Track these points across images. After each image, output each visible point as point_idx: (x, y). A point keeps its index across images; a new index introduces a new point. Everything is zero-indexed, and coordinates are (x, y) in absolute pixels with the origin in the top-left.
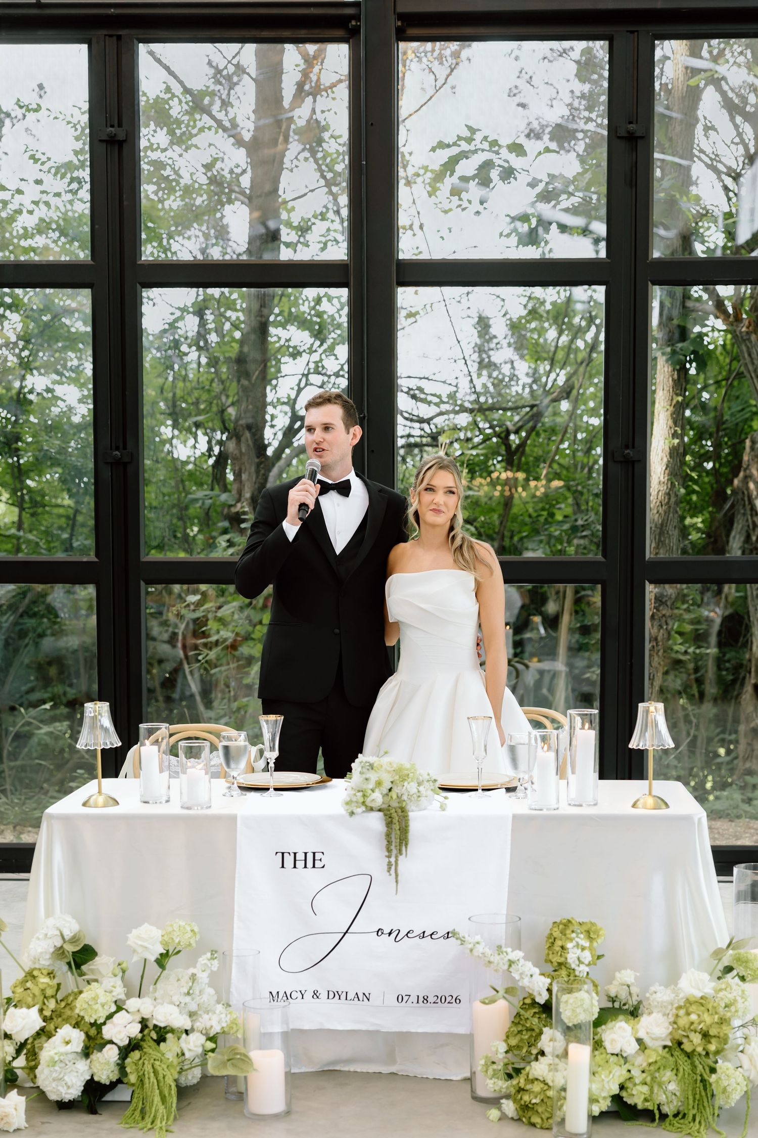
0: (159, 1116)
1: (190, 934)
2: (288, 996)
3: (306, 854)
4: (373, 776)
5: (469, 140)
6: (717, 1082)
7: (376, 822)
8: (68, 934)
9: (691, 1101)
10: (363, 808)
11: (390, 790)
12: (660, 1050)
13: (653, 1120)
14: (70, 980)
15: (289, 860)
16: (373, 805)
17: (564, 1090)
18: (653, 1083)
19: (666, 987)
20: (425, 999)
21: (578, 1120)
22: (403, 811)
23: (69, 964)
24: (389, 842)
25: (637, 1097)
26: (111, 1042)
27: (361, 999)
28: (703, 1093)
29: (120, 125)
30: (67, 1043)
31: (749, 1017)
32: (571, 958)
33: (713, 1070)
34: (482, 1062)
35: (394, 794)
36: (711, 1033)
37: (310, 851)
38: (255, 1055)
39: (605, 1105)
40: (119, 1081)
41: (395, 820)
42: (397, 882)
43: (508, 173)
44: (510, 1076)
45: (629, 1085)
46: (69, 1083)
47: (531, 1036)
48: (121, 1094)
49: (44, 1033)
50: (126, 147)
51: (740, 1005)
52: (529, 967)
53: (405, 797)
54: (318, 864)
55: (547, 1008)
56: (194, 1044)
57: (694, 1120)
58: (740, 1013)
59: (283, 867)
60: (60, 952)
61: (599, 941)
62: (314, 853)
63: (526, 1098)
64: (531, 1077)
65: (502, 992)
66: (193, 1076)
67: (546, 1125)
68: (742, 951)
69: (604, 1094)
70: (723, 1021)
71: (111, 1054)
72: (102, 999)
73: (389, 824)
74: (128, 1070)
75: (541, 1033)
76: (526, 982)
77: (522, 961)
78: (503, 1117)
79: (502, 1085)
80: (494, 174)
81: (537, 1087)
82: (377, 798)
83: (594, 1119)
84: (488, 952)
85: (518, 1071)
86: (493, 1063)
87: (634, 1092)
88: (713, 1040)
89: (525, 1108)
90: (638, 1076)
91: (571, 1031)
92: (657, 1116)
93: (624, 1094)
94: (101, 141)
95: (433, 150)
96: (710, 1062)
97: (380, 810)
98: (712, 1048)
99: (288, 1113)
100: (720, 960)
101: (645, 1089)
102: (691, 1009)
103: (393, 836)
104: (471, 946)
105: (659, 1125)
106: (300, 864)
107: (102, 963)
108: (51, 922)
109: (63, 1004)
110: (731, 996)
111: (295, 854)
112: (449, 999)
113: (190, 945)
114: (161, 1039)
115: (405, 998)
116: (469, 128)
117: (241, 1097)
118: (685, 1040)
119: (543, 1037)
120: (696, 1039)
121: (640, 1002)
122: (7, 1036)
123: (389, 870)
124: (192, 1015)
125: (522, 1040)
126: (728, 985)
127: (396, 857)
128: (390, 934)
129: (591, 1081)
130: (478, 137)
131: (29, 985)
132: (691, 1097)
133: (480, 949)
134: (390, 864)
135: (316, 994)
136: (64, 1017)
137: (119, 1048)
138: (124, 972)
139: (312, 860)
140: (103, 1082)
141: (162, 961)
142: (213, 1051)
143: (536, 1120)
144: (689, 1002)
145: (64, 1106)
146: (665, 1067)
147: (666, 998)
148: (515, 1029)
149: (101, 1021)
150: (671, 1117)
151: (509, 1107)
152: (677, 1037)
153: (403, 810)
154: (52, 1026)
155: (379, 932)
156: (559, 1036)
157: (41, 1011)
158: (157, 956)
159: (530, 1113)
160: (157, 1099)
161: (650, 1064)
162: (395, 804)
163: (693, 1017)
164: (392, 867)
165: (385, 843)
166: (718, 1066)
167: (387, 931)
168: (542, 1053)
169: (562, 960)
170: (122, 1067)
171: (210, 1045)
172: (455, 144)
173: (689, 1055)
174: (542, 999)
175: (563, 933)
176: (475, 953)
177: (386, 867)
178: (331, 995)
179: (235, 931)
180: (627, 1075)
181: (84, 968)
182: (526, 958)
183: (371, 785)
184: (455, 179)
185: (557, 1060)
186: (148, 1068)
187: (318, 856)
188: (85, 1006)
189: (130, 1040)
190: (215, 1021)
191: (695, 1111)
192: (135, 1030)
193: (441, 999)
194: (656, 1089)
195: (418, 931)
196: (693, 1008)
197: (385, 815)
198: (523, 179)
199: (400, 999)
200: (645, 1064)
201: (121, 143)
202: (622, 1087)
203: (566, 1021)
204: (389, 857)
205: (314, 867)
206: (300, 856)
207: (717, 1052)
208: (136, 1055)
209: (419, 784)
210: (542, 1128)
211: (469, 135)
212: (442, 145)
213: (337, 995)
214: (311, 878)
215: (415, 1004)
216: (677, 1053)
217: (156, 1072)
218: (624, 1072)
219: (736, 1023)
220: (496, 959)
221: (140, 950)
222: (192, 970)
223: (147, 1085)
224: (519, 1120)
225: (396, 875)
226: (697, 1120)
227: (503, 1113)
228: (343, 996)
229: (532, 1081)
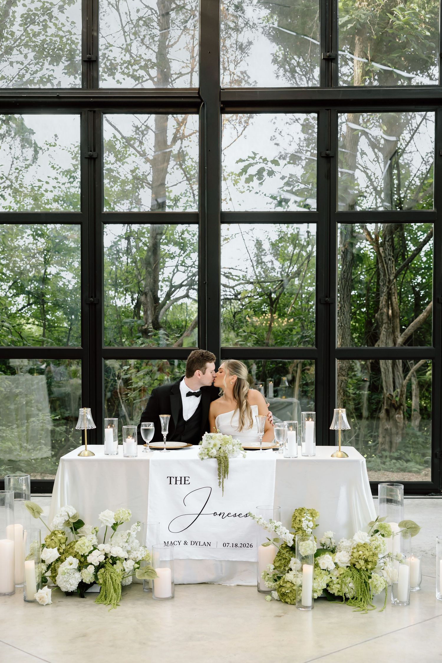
0: (113, 598)
1: (127, 515)
2: (172, 544)
3: (181, 478)
4: (212, 442)
5: (253, 158)
6: (372, 582)
7: (213, 463)
8: (71, 514)
9: (360, 592)
10: (208, 457)
11: (220, 448)
12: (345, 568)
13: (342, 601)
14: (72, 536)
15: (173, 480)
16: (212, 455)
17: (301, 586)
18: (342, 583)
19: (348, 539)
20: (236, 545)
21: (307, 600)
23: (71, 528)
24: (220, 472)
25: (335, 590)
26: (91, 564)
27: (206, 545)
28: (365, 588)
29: (94, 151)
30: (71, 564)
31: (386, 553)
32: (304, 525)
33: (370, 577)
34: (263, 574)
35: (222, 450)
36: (369, 560)
37: (183, 476)
38: (157, 570)
39: (320, 594)
40: (94, 583)
41: (222, 462)
42: (223, 491)
43: (271, 173)
44: (276, 581)
45: (331, 584)
46: (72, 583)
47: (286, 562)
48: (95, 589)
49: (59, 560)
50: (97, 161)
51: (382, 547)
52: (284, 530)
53: (227, 452)
54: (187, 482)
55: (293, 549)
56: (129, 565)
57: (361, 600)
58: (382, 551)
59: (170, 483)
60: (67, 523)
61: (317, 518)
62: (185, 477)
63: (283, 590)
64: (285, 580)
65: (272, 541)
66: (129, 581)
67: (292, 603)
68: (383, 523)
69: (320, 588)
70: (374, 555)
71: (91, 569)
72: (87, 544)
73: (220, 464)
74: (99, 577)
75: (290, 560)
76: (283, 536)
77: (281, 527)
78: (273, 599)
79: (272, 584)
80: (265, 174)
81: (288, 585)
82: (214, 452)
83: (315, 600)
84: (265, 522)
85: (279, 578)
86: (268, 574)
87: (333, 588)
88: (370, 563)
89: (283, 595)
90: (335, 580)
91: (304, 559)
92: (344, 599)
93: (328, 588)
94: (86, 158)
95: (237, 162)
96: (368, 574)
97: (215, 458)
98: (369, 567)
99: (173, 597)
100: (372, 527)
101: (338, 586)
102: (359, 549)
103: (221, 469)
104: (257, 520)
105: (345, 603)
106: (178, 482)
107: (87, 528)
108: (63, 509)
109: (69, 547)
110: (378, 544)
111: (176, 478)
112: (247, 545)
113: (128, 519)
114: (114, 563)
115: (227, 545)
116: (254, 153)
117: (151, 590)
118: (357, 563)
119: (291, 562)
120: (362, 562)
121: (336, 547)
122: (43, 561)
123: (220, 485)
124: (128, 552)
125: (281, 563)
126: (376, 538)
127: (223, 479)
128: (220, 515)
129: (313, 582)
130: (258, 157)
131: (53, 538)
132: (360, 590)
133: (262, 521)
134: (220, 482)
135: (185, 543)
136: (69, 552)
137: (95, 566)
138: (97, 532)
139: (184, 480)
140: (87, 582)
141: (115, 526)
142: (138, 568)
143: (288, 600)
144: (358, 546)
145: (69, 594)
146: (347, 576)
147: (347, 544)
148: (278, 559)
149: (87, 554)
150: (350, 599)
151: (275, 594)
152: (353, 562)
153: (226, 457)
154: (63, 557)
155: (215, 514)
156: (298, 561)
157: (59, 550)
158: (112, 525)
159: (285, 597)
160: (112, 590)
161: (340, 575)
162: (222, 455)
163: (361, 553)
165: (218, 472)
166: (372, 575)
167: (218, 513)
168: (291, 570)
169: (300, 526)
170: (96, 576)
171: (137, 566)
172: (247, 160)
173: (359, 570)
174: (290, 545)
175: (300, 514)
176: (260, 523)
177: (218, 484)
178: (193, 543)
179: (149, 513)
180: (330, 580)
181: (78, 530)
182: (283, 525)
183: (211, 446)
184: (247, 176)
185: (298, 573)
186: (108, 576)
187: (187, 479)
188: (79, 547)
189: (100, 563)
190: (139, 555)
191: (361, 597)
192: (102, 558)
193: (243, 545)
194: (343, 586)
195: (233, 514)
196: (360, 548)
197: (218, 460)
198: (278, 176)
199: (224, 545)
200: (338, 575)
201: (95, 159)
202: (328, 585)
203: (302, 554)
204: (220, 479)
205: (185, 484)
206: (179, 479)
207: (372, 569)
208: (102, 570)
209: (233, 446)
211: (253, 156)
212: (241, 161)
213: (195, 543)
214: (183, 489)
215: (231, 548)
216: (353, 569)
217: (111, 578)
218: (329, 578)
219: (380, 556)
220: (269, 526)
221: (104, 522)
222: (128, 531)
223: (107, 584)
224: (280, 600)
225: (223, 488)
226: (363, 601)
227: (273, 598)
228: (198, 544)
229: (286, 582)
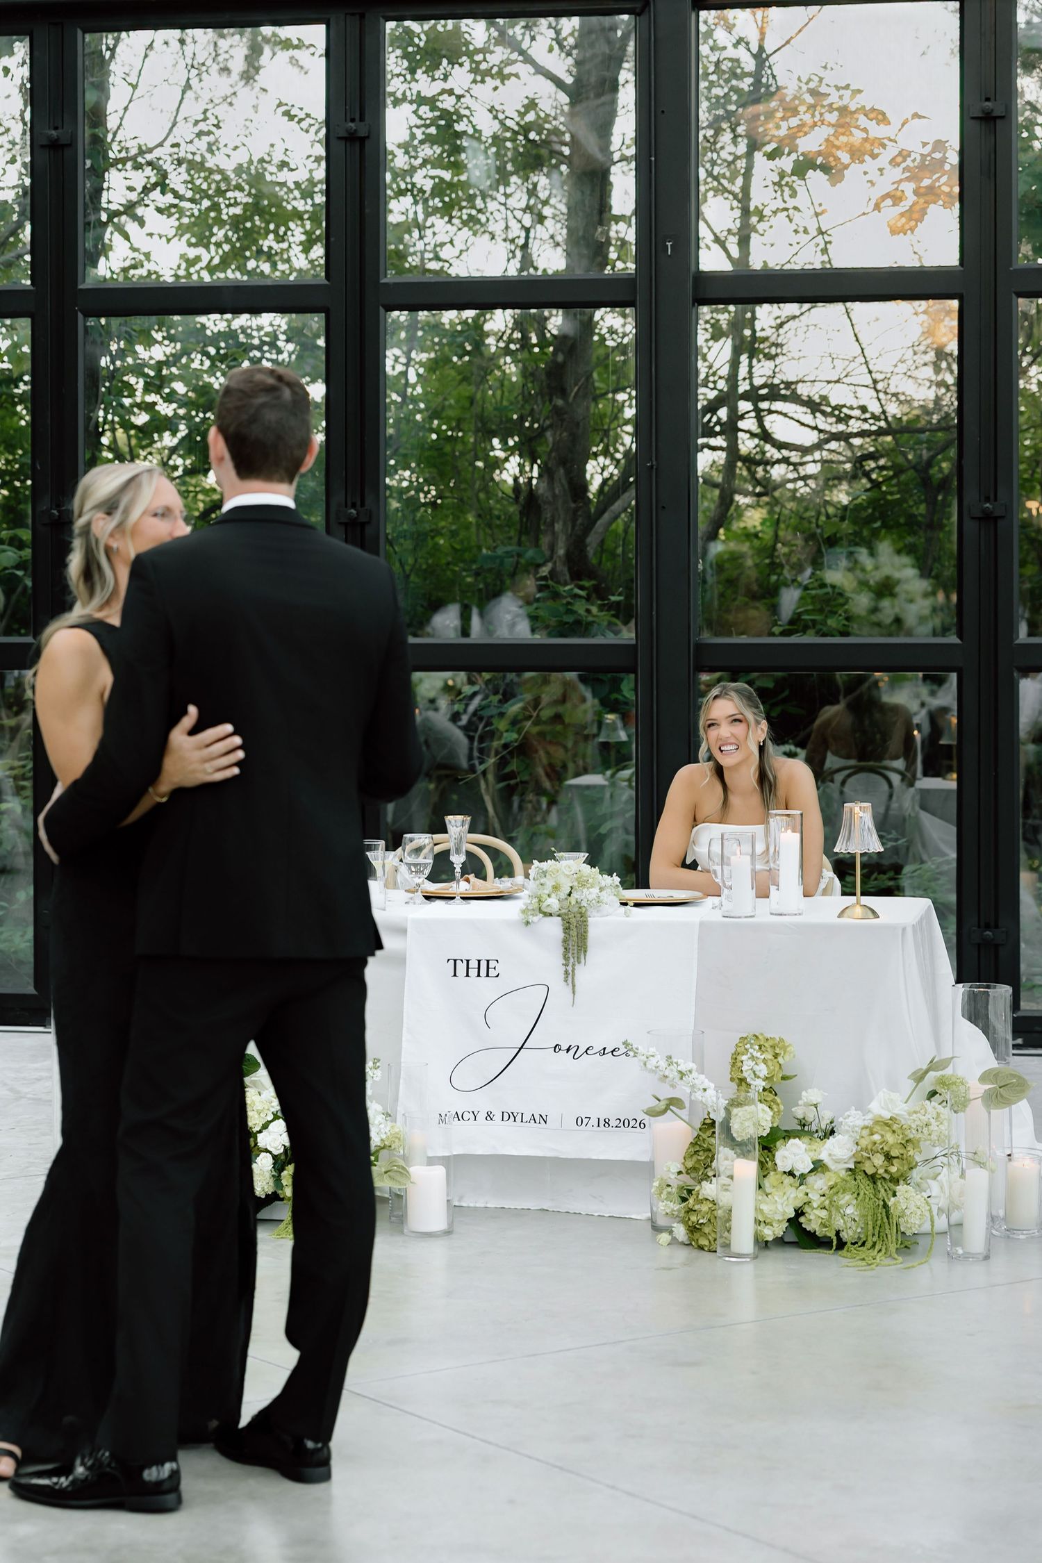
2: (459, 1117)
3: (479, 961)
4: (550, 881)
6: (895, 1204)
7: (553, 929)
9: (870, 1227)
10: (540, 914)
11: (569, 895)
12: (842, 1173)
13: (830, 1247)
15: (461, 968)
16: (548, 910)
17: (732, 1209)
18: (832, 1207)
19: (858, 1111)
20: (607, 1122)
21: (743, 1241)
22: (582, 916)
24: (567, 950)
25: (812, 1222)
26: (266, 1150)
27: (537, 1121)
28: (885, 1220)
29: (362, 119)
32: (747, 1071)
33: (895, 1194)
34: (658, 1185)
35: (572, 900)
36: (894, 1154)
37: (483, 958)
38: (414, 1169)
39: (779, 1229)
40: (275, 1196)
41: (574, 926)
42: (574, 993)
44: (682, 1198)
45: (806, 1209)
47: (708, 1157)
50: (368, 145)
52: (703, 1082)
53: (584, 902)
54: (492, 972)
57: (874, 1246)
59: (455, 975)
61: (787, 1058)
62: (488, 961)
63: (694, 1218)
64: (700, 1197)
65: (667, 1104)
67: (713, 1247)
68: (948, 1071)
69: (778, 1217)
70: (909, 1143)
73: (567, 930)
74: (284, 1182)
75: (716, 1153)
76: (698, 1096)
77: (695, 1074)
78: (674, 1241)
79: (676, 1206)
81: (705, 1208)
82: (553, 903)
83: (763, 1245)
85: (690, 1193)
86: (668, 1186)
87: (812, 1217)
88: (897, 1162)
89: (694, 1229)
90: (816, 1200)
92: (835, 1243)
93: (802, 1219)
94: (340, 138)
96: (892, 1186)
97: (559, 916)
98: (895, 1170)
99: (448, 1233)
100: (920, 1081)
101: (824, 1214)
102: (875, 1130)
103: (571, 943)
104: (644, 1058)
105: (835, 1253)
106: (473, 972)
110: (925, 1119)
111: (468, 961)
112: (632, 1123)
115: (585, 1121)
118: (867, 1162)
119: (718, 1157)
120: (879, 1160)
123: (566, 981)
125: (698, 1161)
127: (574, 965)
128: (568, 1050)
132: (871, 1223)
133: (653, 1062)
134: (566, 972)
135: (489, 1116)
139: (485, 968)
143: (703, 1242)
144: (875, 1122)
146: (844, 1191)
147: (858, 1121)
148: (692, 1150)
150: (849, 1244)
151: (680, 1232)
152: (860, 1159)
155: (557, 1048)
156: (730, 1153)
159: (696, 1235)
161: (830, 1188)
162: (573, 909)
164: (569, 976)
165: (563, 950)
166: (901, 1190)
167: (565, 1047)
168: (716, 1174)
173: (873, 1178)
176: (649, 1067)
177: (562, 976)
178: (506, 1117)
179: (404, 1044)
180: (804, 1199)
182: (700, 1072)
183: (547, 891)
185: (729, 1181)
187: (492, 965)
191: (875, 1239)
193: (624, 1123)
194: (833, 1213)
195: (598, 1048)
196: (878, 1128)
197: (563, 920)
199: (579, 1121)
200: (825, 1188)
201: (362, 140)
202: (799, 1211)
203: (736, 1137)
204: (566, 965)
205: (488, 976)
206: (473, 964)
207: (900, 1175)
209: (601, 889)
210: (710, 1251)
213: (512, 1116)
214: (484, 988)
215: (596, 1128)
216: (859, 1176)
218: (801, 1195)
220: (671, 1072)
224: (690, 1244)
225: (574, 986)
226: (877, 1247)
227: (674, 1239)
228: (519, 1118)
229: (701, 1202)
